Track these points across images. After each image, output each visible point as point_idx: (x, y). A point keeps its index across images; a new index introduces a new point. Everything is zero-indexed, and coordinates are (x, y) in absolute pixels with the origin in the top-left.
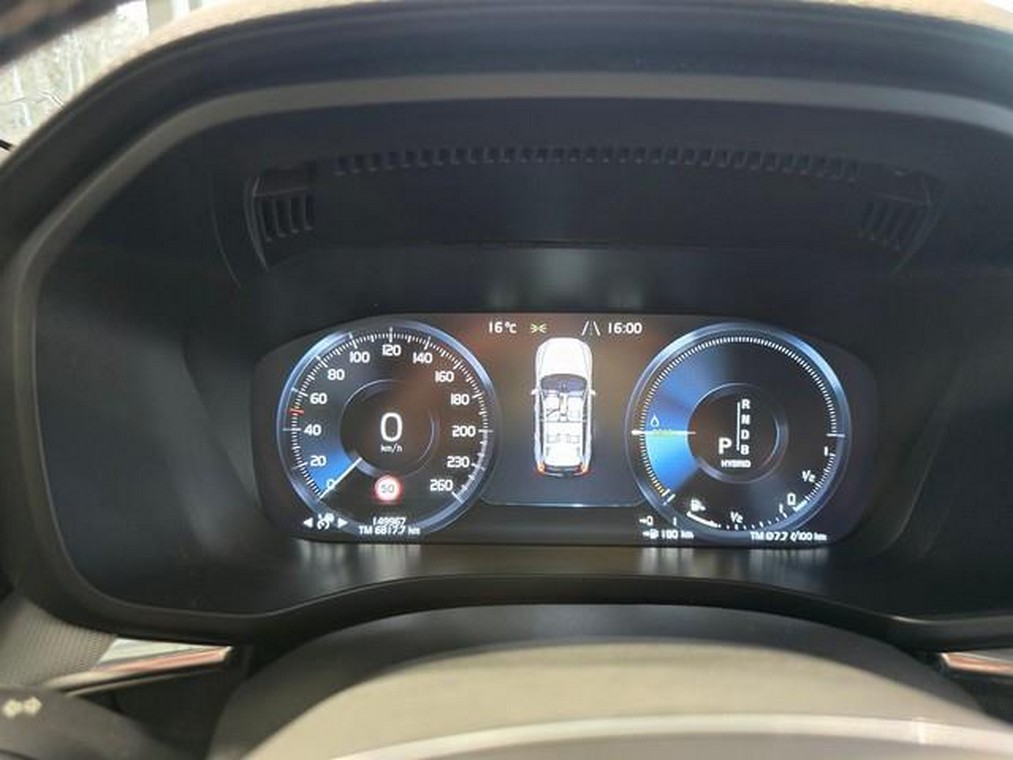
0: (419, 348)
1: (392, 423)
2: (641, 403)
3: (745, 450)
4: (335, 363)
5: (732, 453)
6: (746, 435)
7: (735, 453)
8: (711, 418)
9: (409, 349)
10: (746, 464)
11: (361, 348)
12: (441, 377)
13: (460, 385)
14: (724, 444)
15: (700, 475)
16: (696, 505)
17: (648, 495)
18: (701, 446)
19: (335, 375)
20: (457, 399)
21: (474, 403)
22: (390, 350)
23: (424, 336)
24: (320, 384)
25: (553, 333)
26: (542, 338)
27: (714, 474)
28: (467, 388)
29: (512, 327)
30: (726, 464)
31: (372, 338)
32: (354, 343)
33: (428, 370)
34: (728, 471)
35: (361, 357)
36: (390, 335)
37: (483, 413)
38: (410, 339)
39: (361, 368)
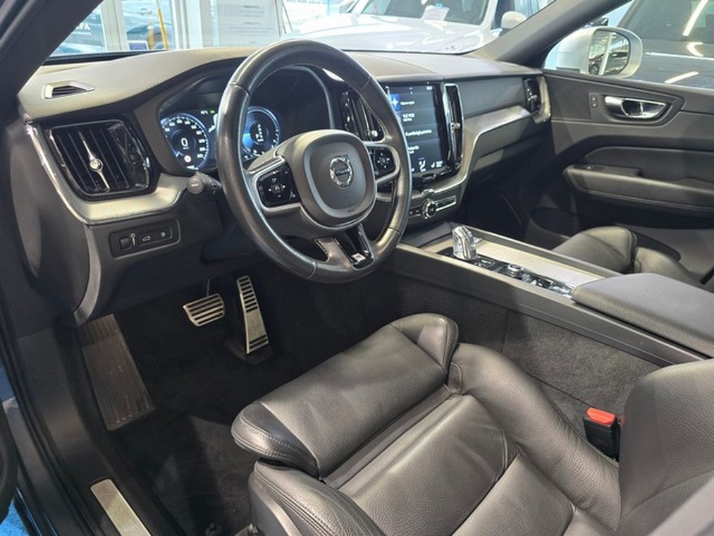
0: (186, 120)
1: (184, 141)
3: (261, 137)
4: (166, 127)
5: (259, 138)
6: (261, 133)
7: (260, 137)
8: (253, 131)
9: (183, 121)
10: (262, 140)
11: (172, 121)
12: (194, 127)
13: (198, 129)
14: (257, 136)
15: (254, 144)
16: (255, 151)
17: (245, 151)
18: (253, 137)
20: (199, 133)
21: (202, 133)
22: (179, 122)
23: (186, 117)
25: (216, 112)
26: (214, 114)
27: (257, 143)
28: (200, 129)
29: (206, 112)
30: (259, 140)
31: (174, 119)
32: (170, 121)
33: (189, 126)
34: (259, 142)
35: (172, 124)
36: (178, 118)
37: (205, 135)
38: (183, 118)
39: (174, 127)
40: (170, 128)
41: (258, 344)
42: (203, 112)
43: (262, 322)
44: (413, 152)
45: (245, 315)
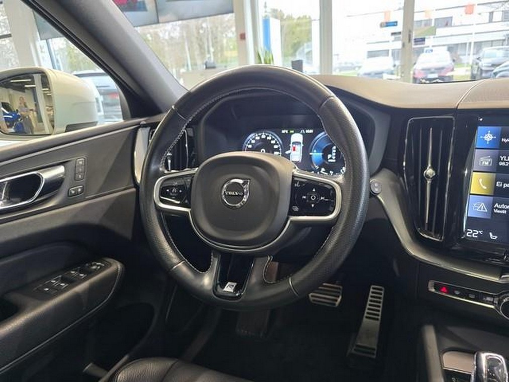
0: (268, 136)
1: (263, 151)
2: (312, 147)
3: (334, 158)
4: (253, 139)
5: (331, 158)
6: (334, 154)
7: (332, 158)
8: (327, 151)
9: (267, 136)
10: (334, 161)
11: (258, 136)
12: (273, 142)
13: (276, 144)
14: (329, 156)
15: (324, 163)
16: (323, 169)
17: (312, 167)
18: (325, 157)
19: (253, 142)
20: (276, 147)
21: (279, 148)
22: (263, 137)
23: (270, 134)
24: (250, 143)
25: (295, 132)
26: (292, 134)
27: (327, 163)
28: (278, 144)
29: (287, 131)
30: (329, 161)
31: (260, 134)
32: (257, 135)
33: (270, 140)
34: (330, 162)
35: (258, 138)
36: (264, 134)
38: (267, 134)
39: (258, 140)
40: (256, 140)
41: (363, 352)
42: (283, 132)
43: (377, 335)
44: (504, 212)
45: (365, 320)
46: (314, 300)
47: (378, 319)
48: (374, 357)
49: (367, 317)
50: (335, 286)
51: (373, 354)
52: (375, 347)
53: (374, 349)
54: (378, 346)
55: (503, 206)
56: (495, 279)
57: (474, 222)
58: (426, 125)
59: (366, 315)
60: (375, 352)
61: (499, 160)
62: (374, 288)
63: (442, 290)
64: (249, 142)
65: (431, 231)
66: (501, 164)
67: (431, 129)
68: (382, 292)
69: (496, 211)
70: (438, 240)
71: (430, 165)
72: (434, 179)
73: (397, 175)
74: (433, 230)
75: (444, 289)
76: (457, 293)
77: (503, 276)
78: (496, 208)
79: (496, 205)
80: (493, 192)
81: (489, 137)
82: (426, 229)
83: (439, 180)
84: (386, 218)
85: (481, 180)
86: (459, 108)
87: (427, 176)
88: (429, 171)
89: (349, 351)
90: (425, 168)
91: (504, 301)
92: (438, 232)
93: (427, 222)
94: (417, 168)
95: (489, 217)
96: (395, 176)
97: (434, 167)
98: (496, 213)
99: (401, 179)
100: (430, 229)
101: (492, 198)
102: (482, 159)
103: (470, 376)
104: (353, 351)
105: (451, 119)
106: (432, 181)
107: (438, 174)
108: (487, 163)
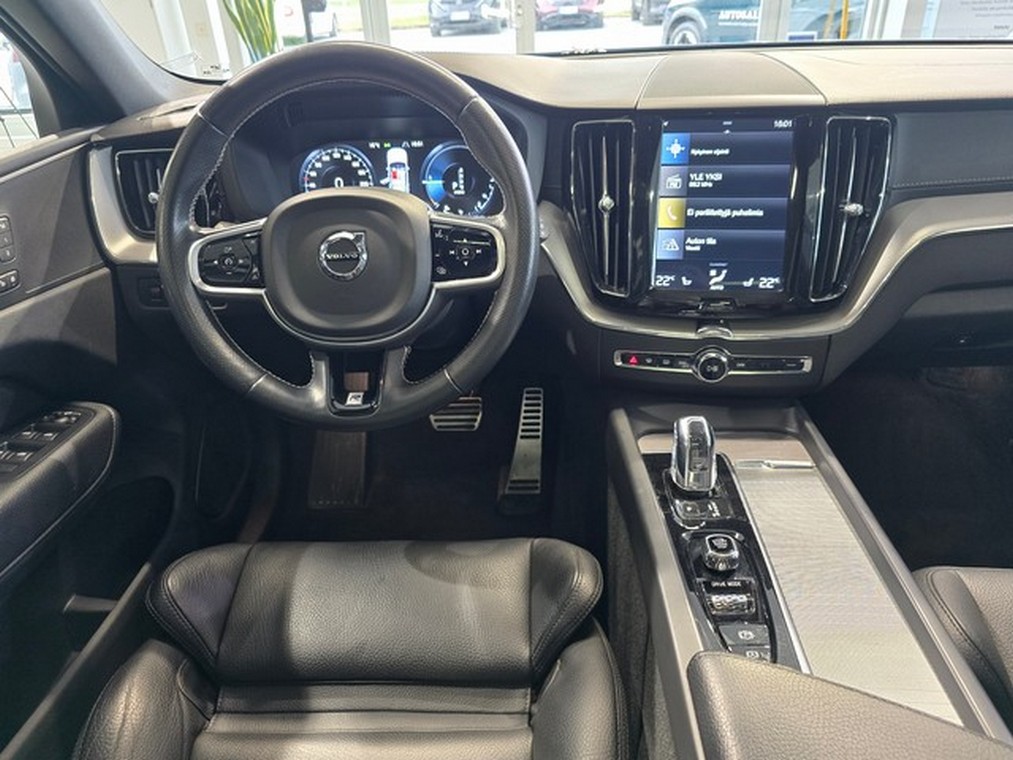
0: (346, 154)
1: (339, 182)
2: (425, 172)
3: (462, 187)
4: (318, 161)
5: (458, 188)
6: (462, 182)
7: (459, 188)
8: (449, 177)
9: (342, 155)
10: (463, 192)
11: (327, 154)
12: (356, 164)
13: (362, 167)
14: (455, 185)
15: (448, 197)
16: (447, 208)
18: (447, 186)
19: (318, 165)
20: (361, 173)
21: (367, 174)
22: (337, 155)
23: (347, 149)
24: (313, 168)
25: (392, 146)
26: (388, 148)
27: (451, 195)
28: (364, 168)
29: (378, 145)
30: (456, 192)
31: (329, 151)
32: (324, 153)
33: (350, 162)
34: (457, 195)
35: (326, 158)
36: (336, 150)
37: (370, 177)
38: (342, 151)
39: (327, 162)
40: (323, 162)
41: (523, 488)
42: (372, 145)
43: (539, 461)
44: (698, 248)
45: (519, 441)
46: (439, 427)
47: (538, 437)
48: (538, 492)
49: (522, 437)
50: (471, 398)
51: (537, 488)
52: (538, 477)
53: (537, 481)
54: (542, 476)
55: (696, 241)
56: (691, 336)
57: (665, 266)
58: (598, 132)
59: (520, 433)
60: (539, 485)
61: (689, 180)
62: (528, 393)
63: (631, 361)
64: (310, 166)
65: (613, 285)
66: (692, 184)
67: (604, 139)
68: (541, 396)
69: (688, 248)
70: (622, 295)
71: (605, 192)
72: (613, 212)
73: (562, 208)
74: (616, 283)
75: (633, 360)
76: (649, 361)
77: (700, 330)
78: (689, 244)
79: (689, 240)
80: (684, 222)
81: (676, 149)
82: (607, 283)
83: (619, 213)
84: (553, 273)
85: (670, 208)
86: (639, 107)
87: (603, 208)
88: (606, 201)
89: (500, 492)
90: (599, 197)
91: (702, 360)
92: (622, 284)
93: (607, 273)
94: (590, 198)
95: (681, 257)
96: (560, 211)
97: (611, 194)
98: (690, 252)
99: (569, 215)
100: (611, 283)
101: (683, 231)
102: (670, 180)
103: (670, 455)
104: (507, 492)
105: (630, 124)
106: (610, 215)
107: (618, 204)
108: (675, 186)
